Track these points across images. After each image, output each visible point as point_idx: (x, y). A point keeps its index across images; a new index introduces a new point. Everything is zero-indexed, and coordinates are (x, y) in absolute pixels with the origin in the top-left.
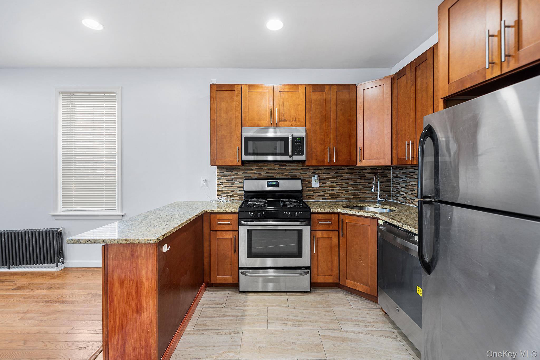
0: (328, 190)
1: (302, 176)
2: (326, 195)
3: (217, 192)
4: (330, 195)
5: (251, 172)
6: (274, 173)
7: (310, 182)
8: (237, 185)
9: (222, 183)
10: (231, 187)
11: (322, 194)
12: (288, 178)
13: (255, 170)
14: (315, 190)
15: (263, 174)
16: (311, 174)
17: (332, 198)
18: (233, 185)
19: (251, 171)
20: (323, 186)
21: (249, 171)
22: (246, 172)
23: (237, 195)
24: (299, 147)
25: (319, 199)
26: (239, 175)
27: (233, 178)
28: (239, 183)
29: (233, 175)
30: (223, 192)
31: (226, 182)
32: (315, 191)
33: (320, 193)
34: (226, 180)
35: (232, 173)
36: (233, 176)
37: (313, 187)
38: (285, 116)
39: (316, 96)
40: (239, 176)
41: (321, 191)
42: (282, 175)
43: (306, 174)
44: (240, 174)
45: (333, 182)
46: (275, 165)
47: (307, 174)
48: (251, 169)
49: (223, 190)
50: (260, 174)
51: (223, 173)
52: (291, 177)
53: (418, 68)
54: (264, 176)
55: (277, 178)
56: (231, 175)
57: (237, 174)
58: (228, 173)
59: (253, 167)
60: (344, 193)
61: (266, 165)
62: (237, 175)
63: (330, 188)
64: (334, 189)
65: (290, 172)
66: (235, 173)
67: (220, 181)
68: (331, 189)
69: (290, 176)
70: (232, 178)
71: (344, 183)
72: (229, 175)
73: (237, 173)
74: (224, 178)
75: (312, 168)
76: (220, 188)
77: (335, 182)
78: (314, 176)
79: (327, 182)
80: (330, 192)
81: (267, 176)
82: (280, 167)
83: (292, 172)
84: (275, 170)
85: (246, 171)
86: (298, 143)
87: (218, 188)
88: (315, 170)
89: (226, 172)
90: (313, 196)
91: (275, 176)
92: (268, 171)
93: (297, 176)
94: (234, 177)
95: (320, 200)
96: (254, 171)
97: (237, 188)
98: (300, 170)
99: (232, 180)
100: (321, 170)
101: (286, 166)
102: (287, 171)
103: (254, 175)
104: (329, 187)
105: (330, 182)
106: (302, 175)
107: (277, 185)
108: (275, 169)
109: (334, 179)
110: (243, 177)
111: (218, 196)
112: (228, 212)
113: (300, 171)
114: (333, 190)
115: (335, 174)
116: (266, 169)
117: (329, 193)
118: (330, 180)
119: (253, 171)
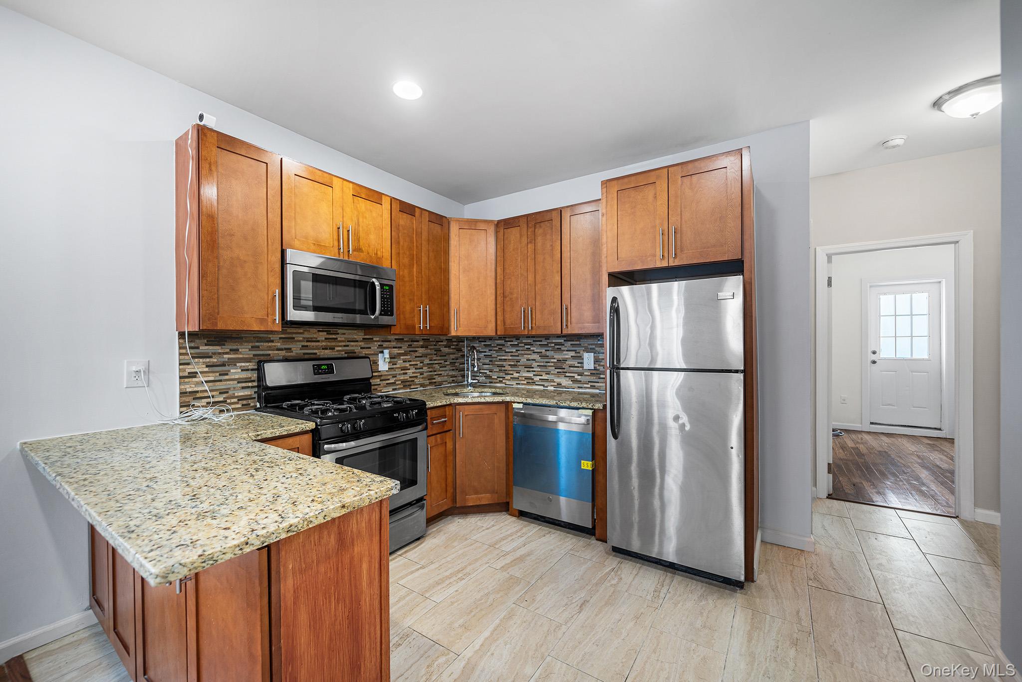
0: (399, 374)
1: (364, 352)
2: (397, 383)
3: (180, 397)
4: (402, 382)
5: (270, 347)
6: (317, 348)
7: (376, 363)
8: (237, 377)
9: (193, 375)
10: (221, 381)
11: (392, 381)
12: (340, 356)
13: (278, 342)
14: (382, 376)
15: (294, 349)
16: (376, 348)
17: (405, 387)
18: (226, 377)
19: (270, 344)
20: (393, 368)
21: (266, 344)
22: (259, 346)
23: (236, 400)
24: (387, 301)
25: (388, 390)
26: (241, 353)
27: (227, 360)
28: (242, 370)
29: (227, 353)
30: (198, 395)
31: (207, 369)
32: (382, 378)
33: (389, 380)
34: (207, 366)
35: (222, 348)
36: (225, 356)
37: (380, 371)
38: (361, 244)
39: (404, 220)
40: (241, 356)
41: (391, 376)
42: (332, 351)
43: (370, 350)
44: (243, 350)
45: (406, 361)
46: (319, 331)
47: (370, 348)
48: (268, 339)
49: (197, 392)
50: (289, 350)
51: (198, 348)
52: (346, 355)
53: (538, 226)
54: (297, 353)
55: (321, 357)
56: (220, 353)
57: (236, 351)
58: (211, 348)
59: (274, 336)
60: (419, 377)
61: (302, 331)
62: (237, 354)
63: (402, 370)
64: (407, 371)
65: (345, 346)
66: (231, 347)
67: (189, 369)
68: (403, 372)
69: (345, 353)
70: (223, 360)
71: (419, 362)
72: (214, 354)
73: (235, 347)
74: (201, 360)
75: (378, 339)
76: (188, 386)
77: (409, 361)
78: (382, 352)
79: (399, 362)
80: (402, 378)
81: (304, 354)
82: (328, 336)
83: (348, 346)
84: (318, 341)
85: (257, 344)
86: (385, 294)
87: (183, 387)
88: (382, 341)
89: (207, 347)
90: (380, 386)
91: (318, 354)
92: (306, 344)
93: (355, 353)
94: (229, 359)
95: (389, 392)
96: (276, 344)
97: (236, 382)
98: (361, 341)
99: (223, 365)
100: (390, 341)
101: (338, 334)
102: (340, 344)
103: (277, 352)
104: (400, 370)
105: (402, 361)
106: (364, 350)
107: (330, 370)
108: (318, 339)
109: (407, 356)
110: (252, 356)
111: (181, 407)
112: (295, 431)
113: (361, 344)
114: (406, 373)
115: (408, 347)
116: (301, 339)
117: (401, 378)
118: (402, 357)
119: (273, 344)
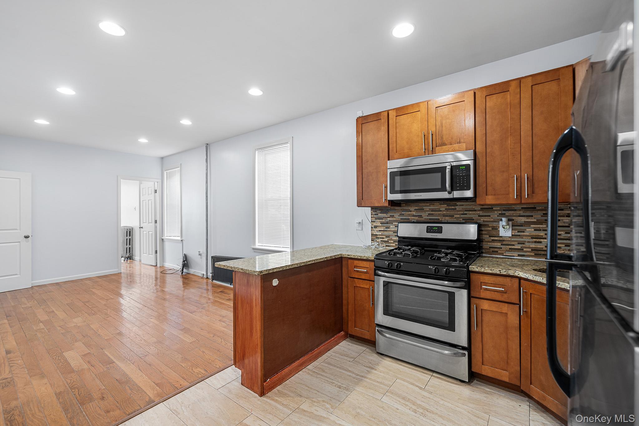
0: (529, 242)
1: (482, 220)
2: (525, 250)
3: (371, 236)
4: (532, 250)
5: (409, 214)
6: (439, 215)
7: (496, 229)
8: (393, 230)
9: (376, 227)
10: (386, 231)
11: (519, 247)
12: (459, 221)
13: (414, 212)
14: (504, 241)
15: (423, 216)
16: (496, 216)
17: (536, 255)
18: (389, 229)
19: (409, 213)
20: (519, 235)
21: (407, 213)
23: (392, 241)
24: (463, 179)
25: (511, 255)
26: (395, 218)
27: (388, 220)
28: (395, 227)
29: (389, 217)
30: (378, 236)
31: (381, 225)
32: (504, 243)
33: (513, 245)
34: (381, 223)
35: (387, 215)
36: (388, 219)
37: (501, 237)
38: (444, 139)
39: (492, 102)
40: (395, 219)
41: (516, 243)
42: (451, 218)
43: (489, 217)
44: (396, 216)
45: (540, 230)
46: (440, 204)
47: (490, 216)
48: (408, 210)
49: (377, 235)
50: (420, 216)
51: (378, 215)
52: (464, 221)
54: (425, 219)
55: (443, 221)
56: (386, 217)
57: (392, 216)
58: (382, 214)
59: (412, 208)
60: (563, 248)
61: (428, 204)
62: (393, 218)
63: (532, 238)
64: (542, 240)
65: (462, 214)
66: (390, 214)
67: (375, 224)
68: (534, 240)
69: (463, 220)
70: (387, 220)
71: (562, 233)
72: (384, 217)
73: (392, 214)
74: (379, 220)
75: (498, 208)
76: (374, 232)
77: (543, 230)
78: (501, 220)
79: (528, 230)
80: (533, 246)
81: (430, 219)
82: (448, 207)
83: (466, 214)
84: (441, 211)
85: (403, 213)
86: (461, 173)
87: (372, 232)
88: (504, 210)
89: (381, 214)
90: (501, 249)
91: (440, 219)
92: (431, 213)
93: (474, 219)
94: (389, 220)
95: (514, 256)
96: (413, 213)
97: (393, 232)
98: (479, 210)
99: (387, 223)
100: (516, 210)
101: (457, 205)
102: (458, 213)
103: (413, 217)
104: (530, 238)
105: (533, 230)
106: (482, 217)
107: (440, 230)
108: (441, 209)
109: (542, 224)
110: (400, 219)
111: (372, 241)
112: (364, 258)
113: (479, 212)
114: (541, 242)
115: (542, 216)
116: (428, 209)
117: (531, 246)
118: (532, 226)
119: (411, 213)
